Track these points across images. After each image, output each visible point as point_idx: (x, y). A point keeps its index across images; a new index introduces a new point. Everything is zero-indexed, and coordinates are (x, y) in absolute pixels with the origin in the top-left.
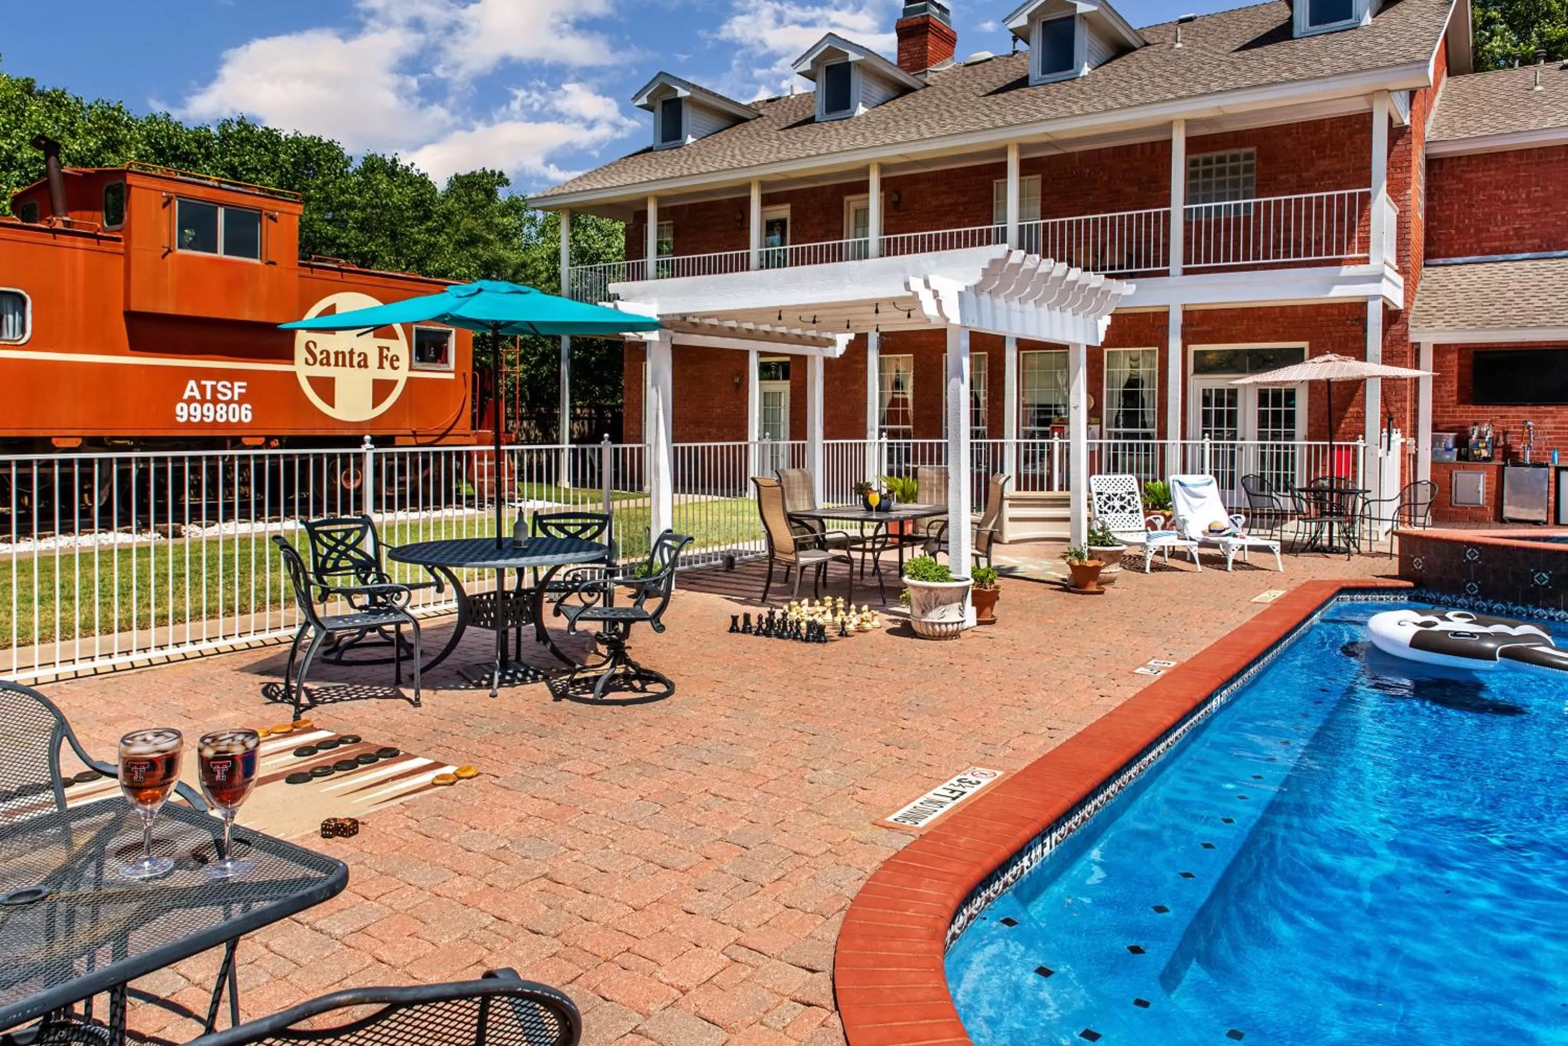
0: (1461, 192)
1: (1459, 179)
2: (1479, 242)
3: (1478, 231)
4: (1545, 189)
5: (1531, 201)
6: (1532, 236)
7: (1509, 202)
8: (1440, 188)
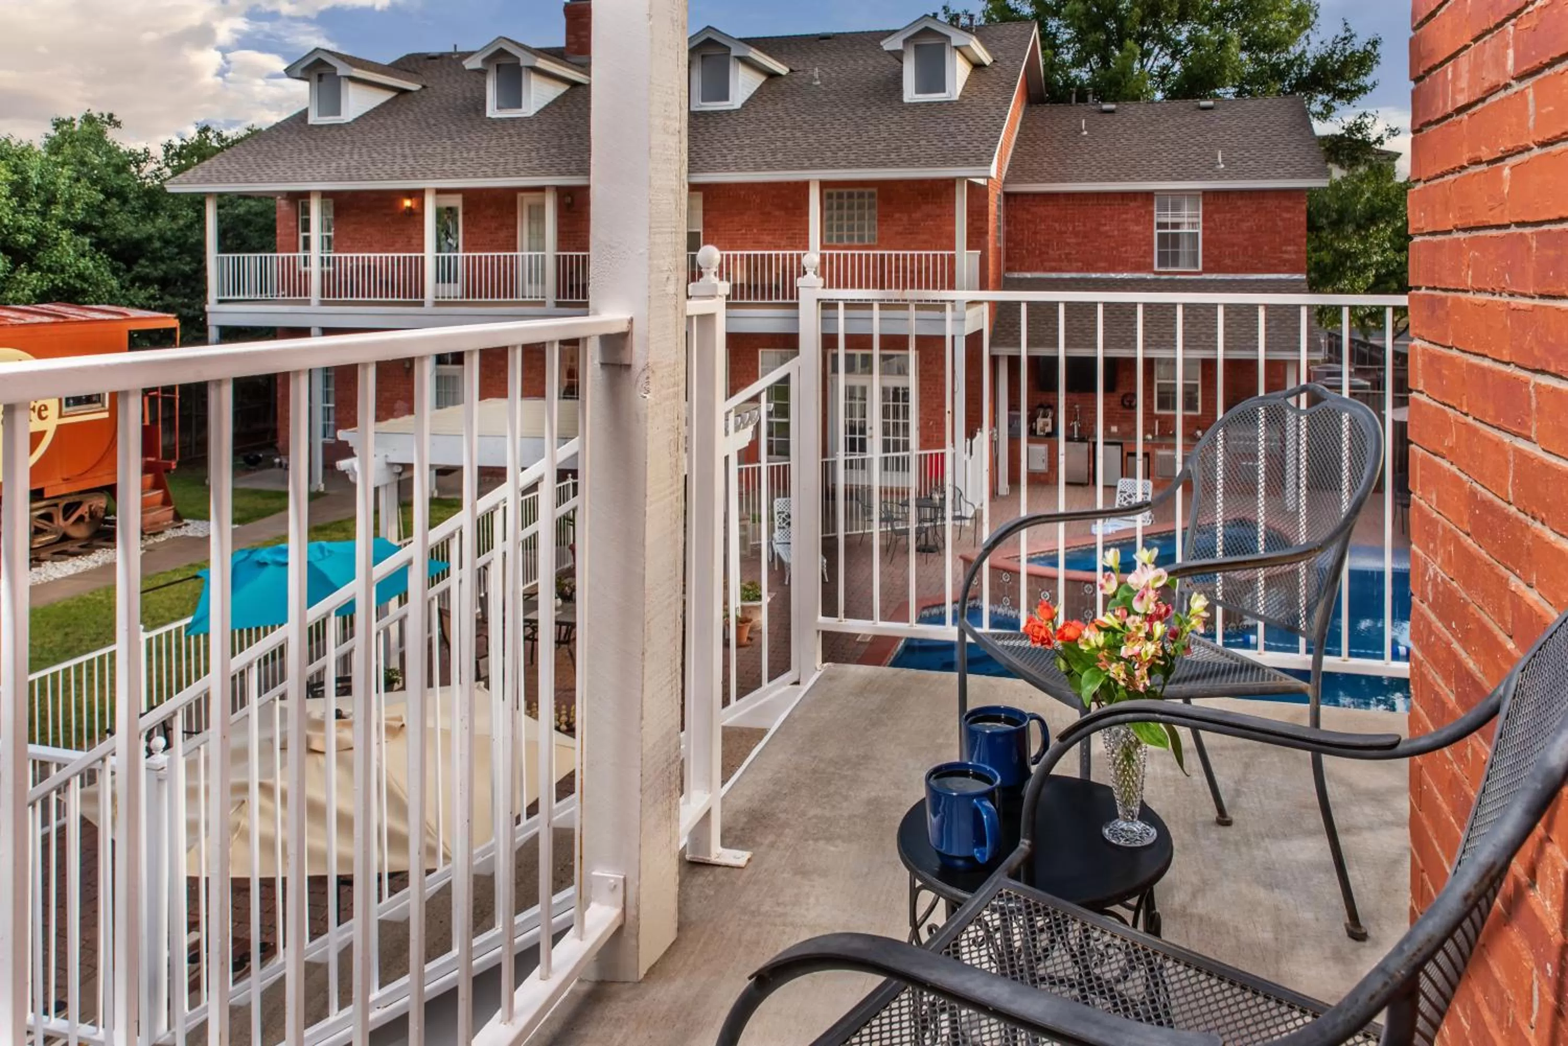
0: (1029, 221)
1: (1028, 211)
2: (1042, 262)
3: (1041, 253)
4: (1084, 225)
5: (1076, 234)
6: (1077, 260)
7: (1061, 233)
8: (1015, 217)
